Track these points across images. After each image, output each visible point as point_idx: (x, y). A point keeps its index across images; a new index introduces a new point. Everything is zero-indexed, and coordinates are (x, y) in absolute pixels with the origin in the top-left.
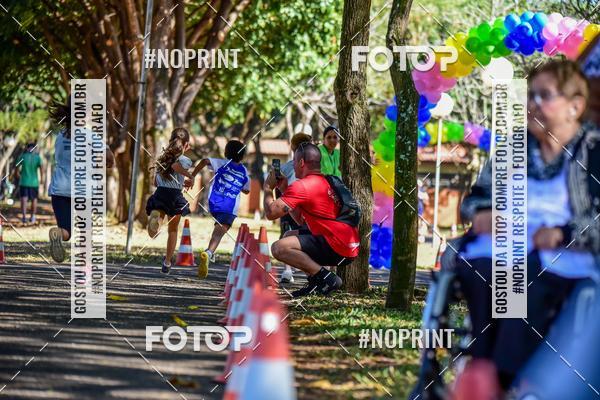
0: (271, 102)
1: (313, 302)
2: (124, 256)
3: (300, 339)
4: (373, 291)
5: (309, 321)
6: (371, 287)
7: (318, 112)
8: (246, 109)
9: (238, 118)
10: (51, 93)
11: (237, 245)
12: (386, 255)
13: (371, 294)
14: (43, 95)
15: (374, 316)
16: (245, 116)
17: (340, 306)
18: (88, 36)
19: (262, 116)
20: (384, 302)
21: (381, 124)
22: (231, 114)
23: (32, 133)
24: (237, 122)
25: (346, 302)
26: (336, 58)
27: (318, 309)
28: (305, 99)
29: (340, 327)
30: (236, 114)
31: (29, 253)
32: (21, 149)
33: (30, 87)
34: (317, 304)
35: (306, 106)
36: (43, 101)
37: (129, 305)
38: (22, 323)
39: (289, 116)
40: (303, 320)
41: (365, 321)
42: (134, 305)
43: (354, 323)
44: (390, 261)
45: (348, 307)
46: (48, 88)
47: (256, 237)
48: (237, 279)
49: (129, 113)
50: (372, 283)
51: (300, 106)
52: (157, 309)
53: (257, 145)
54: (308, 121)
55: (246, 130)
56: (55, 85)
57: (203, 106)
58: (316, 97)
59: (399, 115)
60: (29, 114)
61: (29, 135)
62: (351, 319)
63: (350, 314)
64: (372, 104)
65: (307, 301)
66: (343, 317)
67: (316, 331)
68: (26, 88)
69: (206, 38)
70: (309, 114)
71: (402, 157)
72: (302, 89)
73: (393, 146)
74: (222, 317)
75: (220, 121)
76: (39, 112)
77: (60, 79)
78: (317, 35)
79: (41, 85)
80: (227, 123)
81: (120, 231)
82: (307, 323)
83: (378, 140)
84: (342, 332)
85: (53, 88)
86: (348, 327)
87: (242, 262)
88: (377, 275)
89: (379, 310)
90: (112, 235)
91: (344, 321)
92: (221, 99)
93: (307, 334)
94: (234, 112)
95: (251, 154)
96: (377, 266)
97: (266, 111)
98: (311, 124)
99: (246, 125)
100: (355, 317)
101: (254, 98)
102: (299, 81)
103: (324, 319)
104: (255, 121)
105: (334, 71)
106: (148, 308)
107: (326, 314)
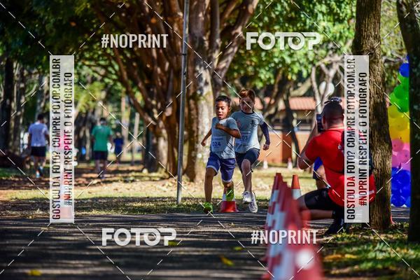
0: (297, 64)
1: (342, 239)
2: (175, 207)
3: (333, 272)
4: (396, 227)
5: (339, 256)
6: (393, 223)
7: (339, 71)
8: (276, 72)
9: (269, 79)
10: (105, 67)
11: (273, 192)
12: (406, 194)
13: (394, 230)
14: (98, 69)
15: (398, 249)
16: (275, 78)
17: (367, 242)
18: (135, 15)
19: (289, 77)
20: (406, 237)
21: (395, 78)
22: (262, 77)
23: (91, 103)
24: (268, 83)
25: (372, 238)
26: (353, 22)
27: (348, 245)
28: (327, 60)
29: (368, 260)
30: (267, 77)
31: (94, 208)
32: (81, 118)
33: (87, 63)
34: (346, 241)
35: (329, 66)
36: (99, 74)
37: (181, 249)
38: (91, 269)
39: (313, 76)
40: (335, 256)
41: (389, 254)
42: (186, 249)
43: (380, 256)
44: (409, 199)
45: (374, 243)
46: (102, 63)
47: (290, 184)
48: (274, 222)
49: (173, 81)
50: (394, 220)
51: (323, 66)
52: (206, 251)
53: (287, 102)
54: (331, 80)
55: (276, 90)
56: (109, 59)
57: (238, 71)
58: (337, 58)
59: (411, 71)
60: (87, 87)
61: (88, 105)
62: (378, 253)
63: (377, 248)
64: (387, 61)
65: (337, 238)
66: (369, 251)
67: (346, 264)
68: (84, 64)
69: (237, 12)
70: (332, 73)
71: (416, 107)
72: (324, 52)
73: (407, 99)
74: (263, 256)
75: (253, 83)
76: (97, 84)
77: (112, 54)
78: (333, 4)
79: (96, 60)
80: (260, 85)
81: (171, 184)
82: (338, 258)
83: (393, 94)
84: (370, 265)
85: (107, 62)
86: (374, 260)
87: (278, 207)
88: (398, 213)
89: (402, 243)
90: (164, 188)
91: (371, 255)
92: (253, 64)
93: (339, 267)
94: (264, 74)
95: (282, 111)
96: (398, 204)
97: (293, 73)
98: (334, 82)
99: (276, 86)
100: (381, 251)
101: (283, 61)
102: (321, 46)
103: (352, 253)
104: (284, 82)
105: (351, 34)
106: (198, 251)
107: (355, 249)
